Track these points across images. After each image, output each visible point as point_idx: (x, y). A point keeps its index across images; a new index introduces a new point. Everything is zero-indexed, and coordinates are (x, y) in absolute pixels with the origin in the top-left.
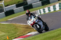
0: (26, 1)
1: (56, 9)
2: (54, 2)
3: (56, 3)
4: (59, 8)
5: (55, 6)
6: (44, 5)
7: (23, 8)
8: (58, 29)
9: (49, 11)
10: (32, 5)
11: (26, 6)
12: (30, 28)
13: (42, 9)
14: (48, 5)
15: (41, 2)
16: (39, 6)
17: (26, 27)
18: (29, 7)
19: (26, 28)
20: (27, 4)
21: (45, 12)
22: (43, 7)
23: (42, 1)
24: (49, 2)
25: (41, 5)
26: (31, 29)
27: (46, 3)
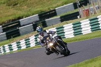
3: (30, 35)
4: (35, 42)
5: (29, 39)
9: (18, 48)
13: (7, 45)
14: (17, 39)
21: (12, 49)
22: (8, 41)
24: (19, 33)
25: (6, 38)
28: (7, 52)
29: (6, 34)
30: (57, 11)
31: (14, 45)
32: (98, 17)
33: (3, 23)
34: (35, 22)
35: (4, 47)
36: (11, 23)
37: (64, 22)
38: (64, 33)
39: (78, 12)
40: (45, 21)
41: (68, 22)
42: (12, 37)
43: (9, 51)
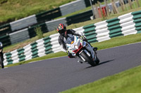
1: (25, 56)
2: (20, 41)
3: (25, 44)
4: (32, 54)
5: (24, 50)
30: (61, 10)
32: (119, 18)
34: (31, 26)
37: (72, 25)
39: (91, 11)
40: (45, 25)
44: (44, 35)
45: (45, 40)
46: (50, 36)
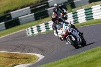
0: (9, 13)
6: (39, 19)
7: (4, 25)
8: (62, 60)
9: (47, 29)
10: (18, 19)
11: (9, 21)
12: (16, 58)
13: (35, 26)
14: (46, 20)
15: (33, 14)
16: (30, 22)
17: (9, 56)
18: (13, 22)
19: (9, 58)
20: (10, 18)
21: (41, 31)
22: (36, 22)
23: (36, 13)
24: (47, 14)
25: (34, 19)
26: (18, 60)
27: (42, 17)
28: (35, 33)
29: (35, 15)
31: (43, 26)
33: (31, 4)
34: (63, 3)
35: (32, 28)
36: (40, 4)
37: (93, 3)
38: (92, 14)
40: (73, 3)
41: (96, 3)
42: (40, 18)
43: (37, 32)
44: (73, 10)
45: (73, 13)
46: (77, 11)
